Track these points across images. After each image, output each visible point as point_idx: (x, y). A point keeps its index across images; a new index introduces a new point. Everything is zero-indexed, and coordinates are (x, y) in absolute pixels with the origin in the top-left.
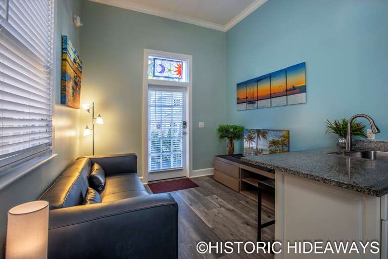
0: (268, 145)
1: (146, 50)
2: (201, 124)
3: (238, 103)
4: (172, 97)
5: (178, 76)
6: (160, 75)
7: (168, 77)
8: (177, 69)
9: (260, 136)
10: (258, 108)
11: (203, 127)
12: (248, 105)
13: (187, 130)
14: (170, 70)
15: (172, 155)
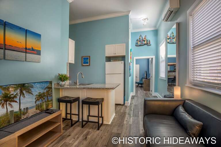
0: (34, 100)
9: (24, 92)
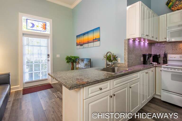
1: (20, 14)
2: (58, 56)
3: (77, 45)
4: (40, 41)
5: (43, 30)
6: (31, 28)
7: (37, 30)
8: (42, 26)
9: (82, 62)
10: (84, 48)
11: (59, 57)
12: (80, 46)
13: (50, 59)
14: (38, 26)
15: (41, 72)
